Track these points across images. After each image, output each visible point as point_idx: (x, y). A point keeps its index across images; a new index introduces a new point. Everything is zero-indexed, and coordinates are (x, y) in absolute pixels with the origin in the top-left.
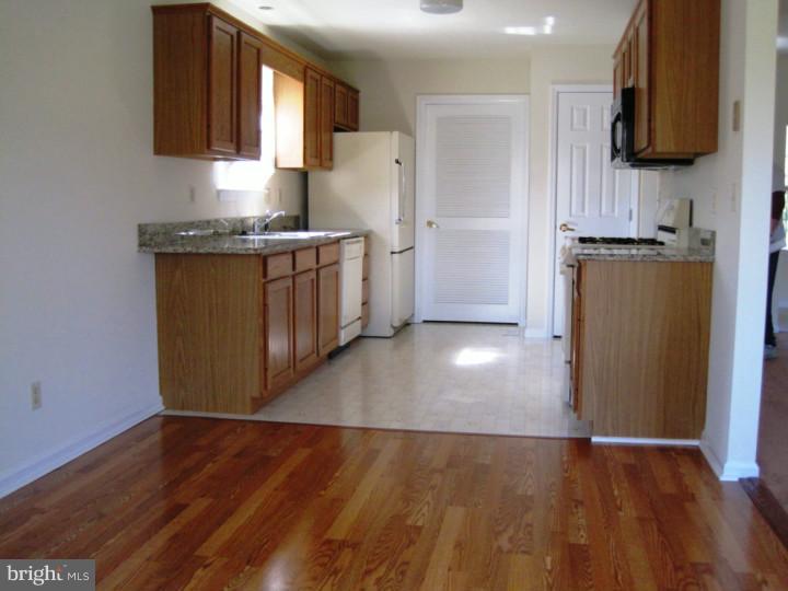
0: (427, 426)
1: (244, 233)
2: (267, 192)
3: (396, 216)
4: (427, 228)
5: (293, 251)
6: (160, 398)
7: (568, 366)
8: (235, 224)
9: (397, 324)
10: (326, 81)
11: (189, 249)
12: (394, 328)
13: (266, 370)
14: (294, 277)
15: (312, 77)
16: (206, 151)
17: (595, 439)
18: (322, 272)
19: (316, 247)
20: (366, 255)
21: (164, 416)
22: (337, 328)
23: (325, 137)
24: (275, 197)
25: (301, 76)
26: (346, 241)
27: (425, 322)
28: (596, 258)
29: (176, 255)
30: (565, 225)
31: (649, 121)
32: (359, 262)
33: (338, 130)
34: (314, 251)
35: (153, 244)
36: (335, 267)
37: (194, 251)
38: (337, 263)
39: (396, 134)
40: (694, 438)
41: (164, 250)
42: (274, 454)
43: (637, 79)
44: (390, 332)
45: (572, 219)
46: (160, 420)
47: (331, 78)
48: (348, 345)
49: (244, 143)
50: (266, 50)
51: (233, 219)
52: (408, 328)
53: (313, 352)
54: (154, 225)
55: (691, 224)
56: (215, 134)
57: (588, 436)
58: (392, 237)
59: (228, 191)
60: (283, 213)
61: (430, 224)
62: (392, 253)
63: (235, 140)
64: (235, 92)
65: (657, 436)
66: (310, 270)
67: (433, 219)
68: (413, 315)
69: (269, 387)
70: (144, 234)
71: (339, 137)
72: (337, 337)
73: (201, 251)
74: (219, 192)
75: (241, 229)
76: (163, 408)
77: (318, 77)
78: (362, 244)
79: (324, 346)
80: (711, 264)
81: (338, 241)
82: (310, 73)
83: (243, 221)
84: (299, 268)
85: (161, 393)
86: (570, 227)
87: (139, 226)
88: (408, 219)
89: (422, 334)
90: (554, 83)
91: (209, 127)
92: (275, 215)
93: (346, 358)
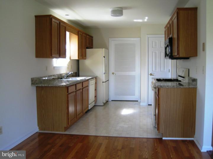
0: (115, 135)
1: (61, 79)
2: (68, 66)
3: (104, 72)
4: (112, 75)
5: (76, 84)
6: (38, 127)
7: (155, 116)
8: (59, 76)
9: (105, 102)
10: (84, 35)
11: (46, 85)
12: (104, 103)
13: (68, 119)
14: (76, 91)
15: (80, 34)
16: (50, 56)
17: (164, 138)
18: (84, 89)
19: (82, 82)
20: (96, 83)
21: (39, 133)
22: (88, 104)
23: (84, 50)
24: (70, 67)
25: (77, 34)
26: (90, 80)
27: (112, 100)
28: (163, 87)
29: (42, 87)
30: (151, 74)
31: (178, 48)
32: (94, 85)
33: (87, 48)
34: (82, 84)
35: (35, 83)
36: (87, 87)
37: (47, 86)
38: (88, 86)
39: (104, 49)
40: (192, 137)
41: (38, 85)
42: (71, 145)
43: (173, 35)
44: (102, 104)
45: (153, 72)
46: (38, 134)
47: (85, 34)
48: (91, 109)
49: (61, 53)
50: (67, 27)
51: (58, 74)
52: (107, 102)
53: (81, 112)
54: (36, 78)
55: (189, 76)
56: (53, 52)
57: (162, 137)
58: (103, 78)
59: (56, 67)
60: (72, 72)
61: (113, 73)
62: (103, 82)
63: (59, 54)
64: (59, 40)
65: (181, 137)
66: (81, 89)
67: (114, 72)
68: (109, 99)
69: (69, 124)
70: (33, 81)
71: (88, 50)
72: (88, 107)
73: (49, 86)
74: (54, 67)
75: (61, 77)
76: (39, 130)
77: (82, 34)
78: (95, 80)
79: (85, 110)
80: (196, 88)
81: (88, 80)
82: (79, 33)
83: (61, 75)
84: (77, 89)
85: (38, 126)
86: (152, 74)
87: (31, 78)
88: (107, 72)
89: (111, 104)
90: (147, 35)
91: (51, 50)
92: (70, 73)
93: (90, 113)
